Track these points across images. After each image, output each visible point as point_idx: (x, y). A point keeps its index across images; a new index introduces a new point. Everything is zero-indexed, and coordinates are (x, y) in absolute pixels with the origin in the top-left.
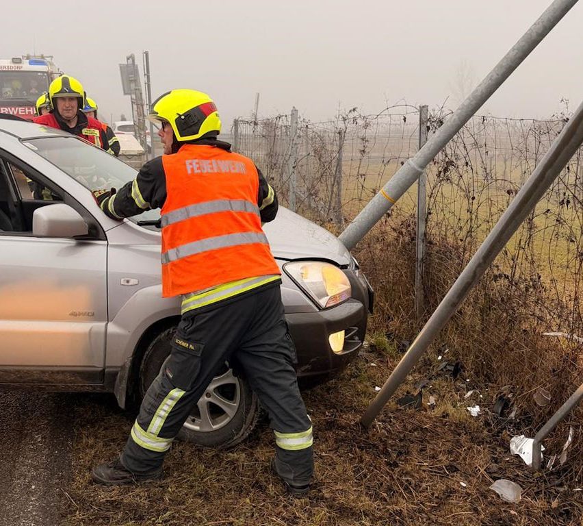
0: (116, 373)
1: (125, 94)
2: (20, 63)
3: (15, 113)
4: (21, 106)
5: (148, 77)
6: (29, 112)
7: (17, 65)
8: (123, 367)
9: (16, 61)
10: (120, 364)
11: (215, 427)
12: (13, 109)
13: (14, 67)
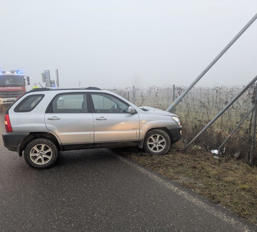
0: (141, 141)
1: (43, 82)
2: (14, 73)
3: (13, 89)
4: (15, 86)
5: (58, 77)
6: (18, 89)
7: (13, 74)
8: (142, 140)
9: (13, 72)
10: (142, 139)
11: (160, 151)
12: (12, 87)
13: (12, 74)
